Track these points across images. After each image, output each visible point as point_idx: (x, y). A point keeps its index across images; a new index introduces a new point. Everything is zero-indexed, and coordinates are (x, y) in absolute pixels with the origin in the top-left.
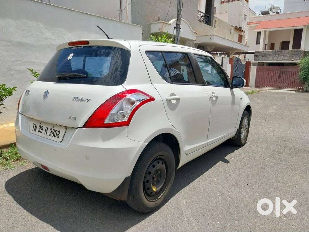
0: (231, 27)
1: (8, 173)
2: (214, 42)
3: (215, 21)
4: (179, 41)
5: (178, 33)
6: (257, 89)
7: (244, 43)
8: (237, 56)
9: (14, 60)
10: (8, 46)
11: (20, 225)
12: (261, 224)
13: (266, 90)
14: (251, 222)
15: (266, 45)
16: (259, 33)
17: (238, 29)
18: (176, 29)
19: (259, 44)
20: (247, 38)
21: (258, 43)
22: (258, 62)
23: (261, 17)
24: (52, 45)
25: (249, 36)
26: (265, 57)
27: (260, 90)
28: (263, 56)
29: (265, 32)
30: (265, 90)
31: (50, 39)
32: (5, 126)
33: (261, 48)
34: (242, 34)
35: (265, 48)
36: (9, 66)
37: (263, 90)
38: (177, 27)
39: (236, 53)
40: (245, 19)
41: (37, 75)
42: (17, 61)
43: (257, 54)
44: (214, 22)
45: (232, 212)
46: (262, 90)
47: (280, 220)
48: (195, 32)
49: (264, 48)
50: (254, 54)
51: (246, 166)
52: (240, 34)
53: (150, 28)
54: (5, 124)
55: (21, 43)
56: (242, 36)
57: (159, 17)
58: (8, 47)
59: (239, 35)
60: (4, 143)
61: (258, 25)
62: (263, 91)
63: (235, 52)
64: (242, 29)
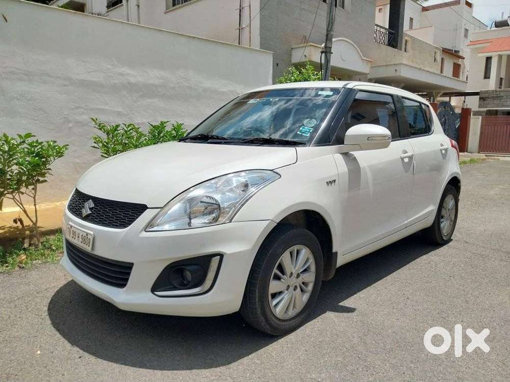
0: (436, 50)
1: (47, 268)
2: (401, 75)
3: (406, 41)
4: (329, 73)
5: (328, 61)
6: (482, 156)
7: (462, 77)
8: (446, 99)
9: (72, 107)
10: (65, 85)
11: (46, 336)
12: (412, 362)
13: (498, 158)
14: (395, 358)
15: (501, 79)
16: (489, 59)
17: (453, 54)
18: (323, 54)
19: (489, 78)
20: (467, 68)
21: (488, 75)
22: (487, 109)
23: (495, 31)
24: (129, 83)
25: (472, 66)
26: (499, 101)
27: (486, 157)
28: (494, 98)
29: (500, 57)
30: (495, 157)
31: (126, 74)
32: (58, 204)
33: (491, 84)
34: (460, 61)
35: (501, 84)
36: (66, 116)
37: (494, 157)
38: (327, 51)
39: (445, 95)
40: (466, 36)
41: (103, 127)
42: (77, 108)
43: (483, 96)
44: (404, 42)
45: (368, 341)
46: (490, 157)
47: (446, 359)
48: (368, 59)
49: (499, 84)
50: (478, 97)
51: (417, 275)
52: (456, 62)
53: (291, 55)
54: (57, 202)
55: (85, 81)
56: (459, 65)
57: (305, 37)
58: (66, 88)
59: (454, 63)
60: (51, 227)
61: (489, 44)
62: (492, 159)
63: (442, 92)
64: (460, 54)
